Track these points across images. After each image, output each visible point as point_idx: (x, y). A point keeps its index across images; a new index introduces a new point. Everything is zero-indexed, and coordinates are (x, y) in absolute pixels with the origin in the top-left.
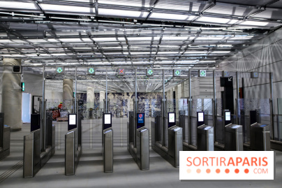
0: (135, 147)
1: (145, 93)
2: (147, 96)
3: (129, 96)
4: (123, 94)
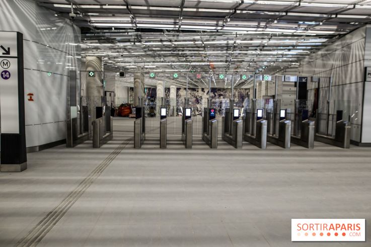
0: (208, 135)
1: (224, 89)
2: (226, 92)
3: (204, 92)
4: (197, 90)
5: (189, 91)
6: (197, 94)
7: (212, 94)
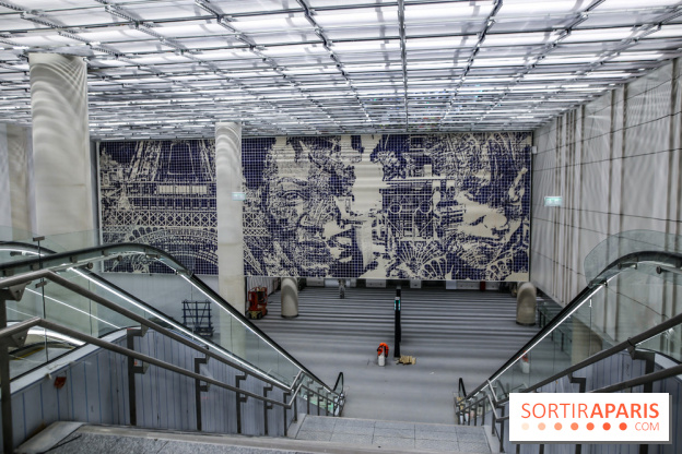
2: (442, 149)
3: (362, 151)
4: (334, 142)
5: (306, 150)
6: (333, 159)
7: (390, 158)
